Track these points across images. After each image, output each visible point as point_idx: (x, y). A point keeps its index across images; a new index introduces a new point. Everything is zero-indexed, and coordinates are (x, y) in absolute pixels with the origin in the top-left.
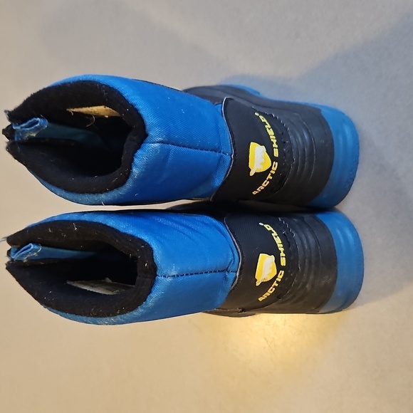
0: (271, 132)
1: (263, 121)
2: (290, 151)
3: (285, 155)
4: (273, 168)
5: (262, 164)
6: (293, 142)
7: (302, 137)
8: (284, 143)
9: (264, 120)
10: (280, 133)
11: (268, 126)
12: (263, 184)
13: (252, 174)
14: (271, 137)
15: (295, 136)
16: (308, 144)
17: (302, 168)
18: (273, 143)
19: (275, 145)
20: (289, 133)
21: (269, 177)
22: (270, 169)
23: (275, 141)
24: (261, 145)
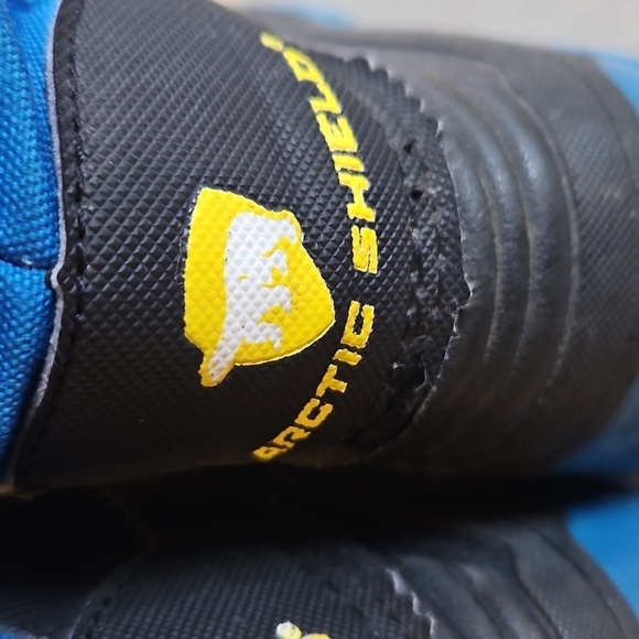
0: (340, 138)
1: (300, 75)
2: (447, 241)
3: (417, 261)
4: (349, 336)
5: (274, 316)
6: (467, 190)
7: (514, 166)
8: (416, 194)
9: (304, 70)
10: (396, 142)
11: (326, 103)
12: (302, 418)
13: (213, 372)
14: (340, 162)
15: (476, 162)
16: (542, 207)
17: (511, 329)
18: (347, 194)
19: (359, 209)
20: (447, 146)
21: (330, 381)
22: (333, 339)
23: (359, 185)
24: (273, 205)
